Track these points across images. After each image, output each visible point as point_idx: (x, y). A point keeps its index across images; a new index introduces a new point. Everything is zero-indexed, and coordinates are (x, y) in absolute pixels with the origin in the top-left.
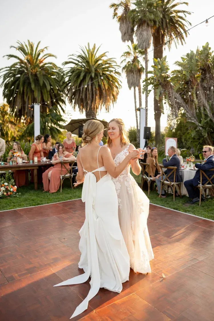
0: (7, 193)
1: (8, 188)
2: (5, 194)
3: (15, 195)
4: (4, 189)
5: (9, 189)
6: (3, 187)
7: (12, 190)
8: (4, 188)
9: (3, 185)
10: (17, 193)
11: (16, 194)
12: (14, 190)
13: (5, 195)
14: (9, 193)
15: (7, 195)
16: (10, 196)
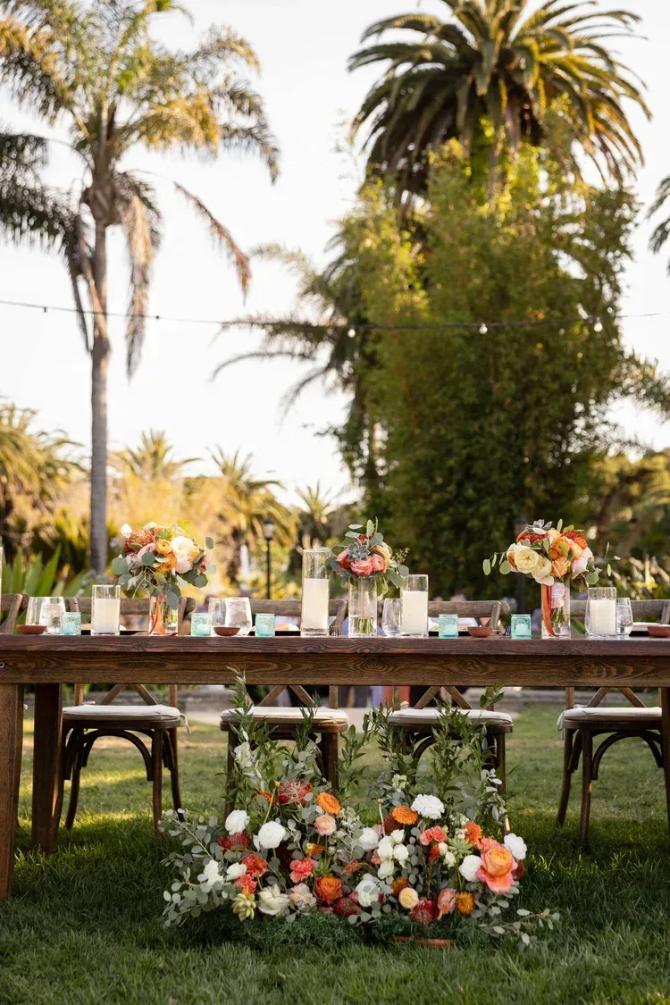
0: (430, 894)
1: (442, 847)
2: (410, 898)
3: (499, 930)
4: (402, 853)
5: (450, 860)
6: (399, 835)
7: (470, 868)
8: (406, 842)
9: (399, 814)
10: (523, 912)
11: (509, 916)
12: (492, 877)
13: (406, 911)
14: (447, 899)
15: (424, 917)
16: (450, 926)
